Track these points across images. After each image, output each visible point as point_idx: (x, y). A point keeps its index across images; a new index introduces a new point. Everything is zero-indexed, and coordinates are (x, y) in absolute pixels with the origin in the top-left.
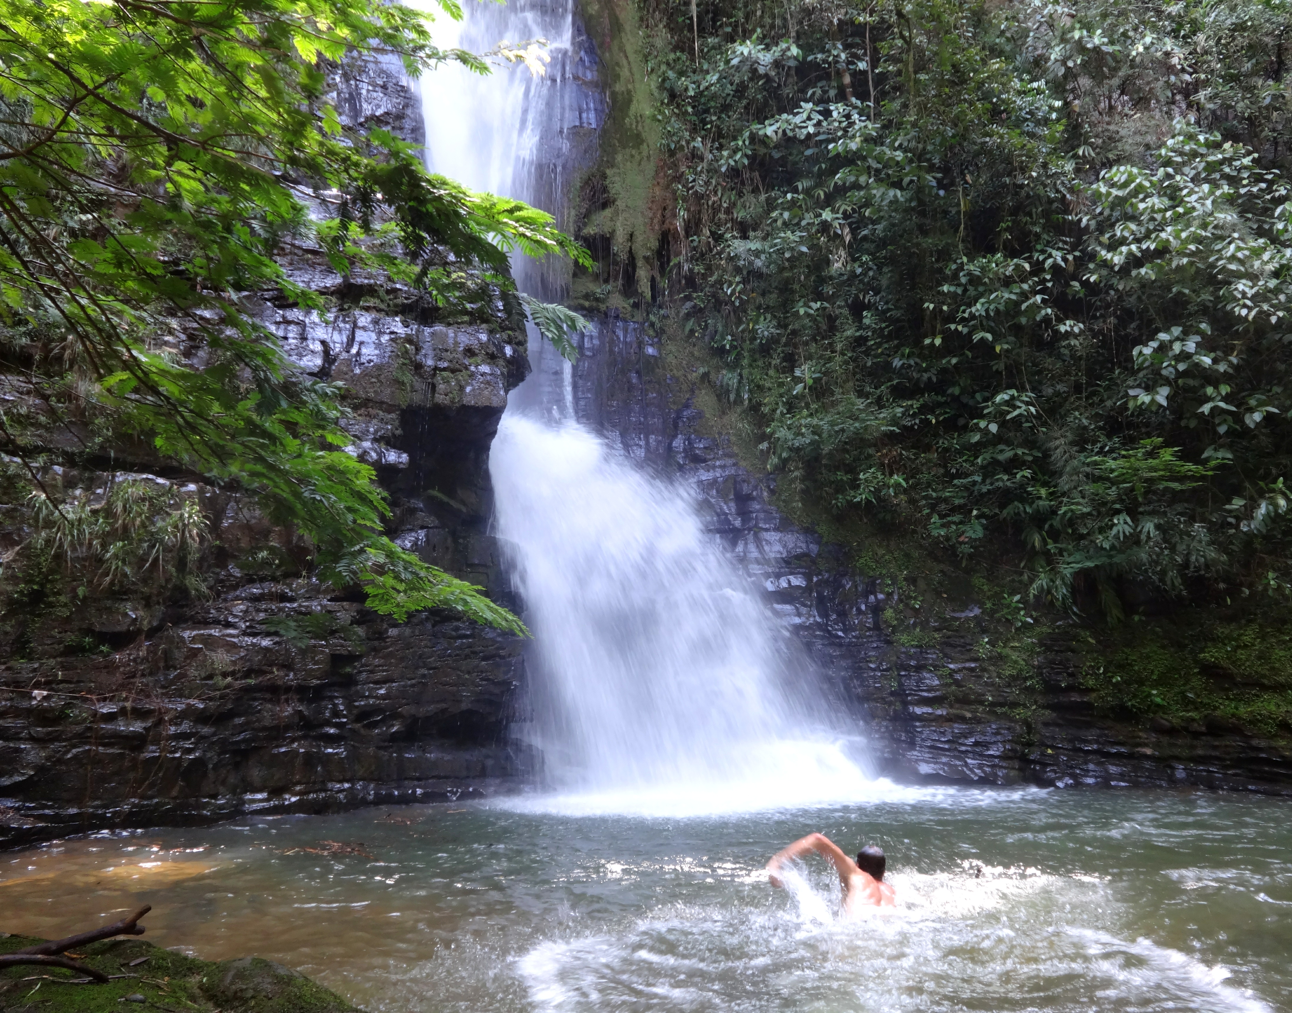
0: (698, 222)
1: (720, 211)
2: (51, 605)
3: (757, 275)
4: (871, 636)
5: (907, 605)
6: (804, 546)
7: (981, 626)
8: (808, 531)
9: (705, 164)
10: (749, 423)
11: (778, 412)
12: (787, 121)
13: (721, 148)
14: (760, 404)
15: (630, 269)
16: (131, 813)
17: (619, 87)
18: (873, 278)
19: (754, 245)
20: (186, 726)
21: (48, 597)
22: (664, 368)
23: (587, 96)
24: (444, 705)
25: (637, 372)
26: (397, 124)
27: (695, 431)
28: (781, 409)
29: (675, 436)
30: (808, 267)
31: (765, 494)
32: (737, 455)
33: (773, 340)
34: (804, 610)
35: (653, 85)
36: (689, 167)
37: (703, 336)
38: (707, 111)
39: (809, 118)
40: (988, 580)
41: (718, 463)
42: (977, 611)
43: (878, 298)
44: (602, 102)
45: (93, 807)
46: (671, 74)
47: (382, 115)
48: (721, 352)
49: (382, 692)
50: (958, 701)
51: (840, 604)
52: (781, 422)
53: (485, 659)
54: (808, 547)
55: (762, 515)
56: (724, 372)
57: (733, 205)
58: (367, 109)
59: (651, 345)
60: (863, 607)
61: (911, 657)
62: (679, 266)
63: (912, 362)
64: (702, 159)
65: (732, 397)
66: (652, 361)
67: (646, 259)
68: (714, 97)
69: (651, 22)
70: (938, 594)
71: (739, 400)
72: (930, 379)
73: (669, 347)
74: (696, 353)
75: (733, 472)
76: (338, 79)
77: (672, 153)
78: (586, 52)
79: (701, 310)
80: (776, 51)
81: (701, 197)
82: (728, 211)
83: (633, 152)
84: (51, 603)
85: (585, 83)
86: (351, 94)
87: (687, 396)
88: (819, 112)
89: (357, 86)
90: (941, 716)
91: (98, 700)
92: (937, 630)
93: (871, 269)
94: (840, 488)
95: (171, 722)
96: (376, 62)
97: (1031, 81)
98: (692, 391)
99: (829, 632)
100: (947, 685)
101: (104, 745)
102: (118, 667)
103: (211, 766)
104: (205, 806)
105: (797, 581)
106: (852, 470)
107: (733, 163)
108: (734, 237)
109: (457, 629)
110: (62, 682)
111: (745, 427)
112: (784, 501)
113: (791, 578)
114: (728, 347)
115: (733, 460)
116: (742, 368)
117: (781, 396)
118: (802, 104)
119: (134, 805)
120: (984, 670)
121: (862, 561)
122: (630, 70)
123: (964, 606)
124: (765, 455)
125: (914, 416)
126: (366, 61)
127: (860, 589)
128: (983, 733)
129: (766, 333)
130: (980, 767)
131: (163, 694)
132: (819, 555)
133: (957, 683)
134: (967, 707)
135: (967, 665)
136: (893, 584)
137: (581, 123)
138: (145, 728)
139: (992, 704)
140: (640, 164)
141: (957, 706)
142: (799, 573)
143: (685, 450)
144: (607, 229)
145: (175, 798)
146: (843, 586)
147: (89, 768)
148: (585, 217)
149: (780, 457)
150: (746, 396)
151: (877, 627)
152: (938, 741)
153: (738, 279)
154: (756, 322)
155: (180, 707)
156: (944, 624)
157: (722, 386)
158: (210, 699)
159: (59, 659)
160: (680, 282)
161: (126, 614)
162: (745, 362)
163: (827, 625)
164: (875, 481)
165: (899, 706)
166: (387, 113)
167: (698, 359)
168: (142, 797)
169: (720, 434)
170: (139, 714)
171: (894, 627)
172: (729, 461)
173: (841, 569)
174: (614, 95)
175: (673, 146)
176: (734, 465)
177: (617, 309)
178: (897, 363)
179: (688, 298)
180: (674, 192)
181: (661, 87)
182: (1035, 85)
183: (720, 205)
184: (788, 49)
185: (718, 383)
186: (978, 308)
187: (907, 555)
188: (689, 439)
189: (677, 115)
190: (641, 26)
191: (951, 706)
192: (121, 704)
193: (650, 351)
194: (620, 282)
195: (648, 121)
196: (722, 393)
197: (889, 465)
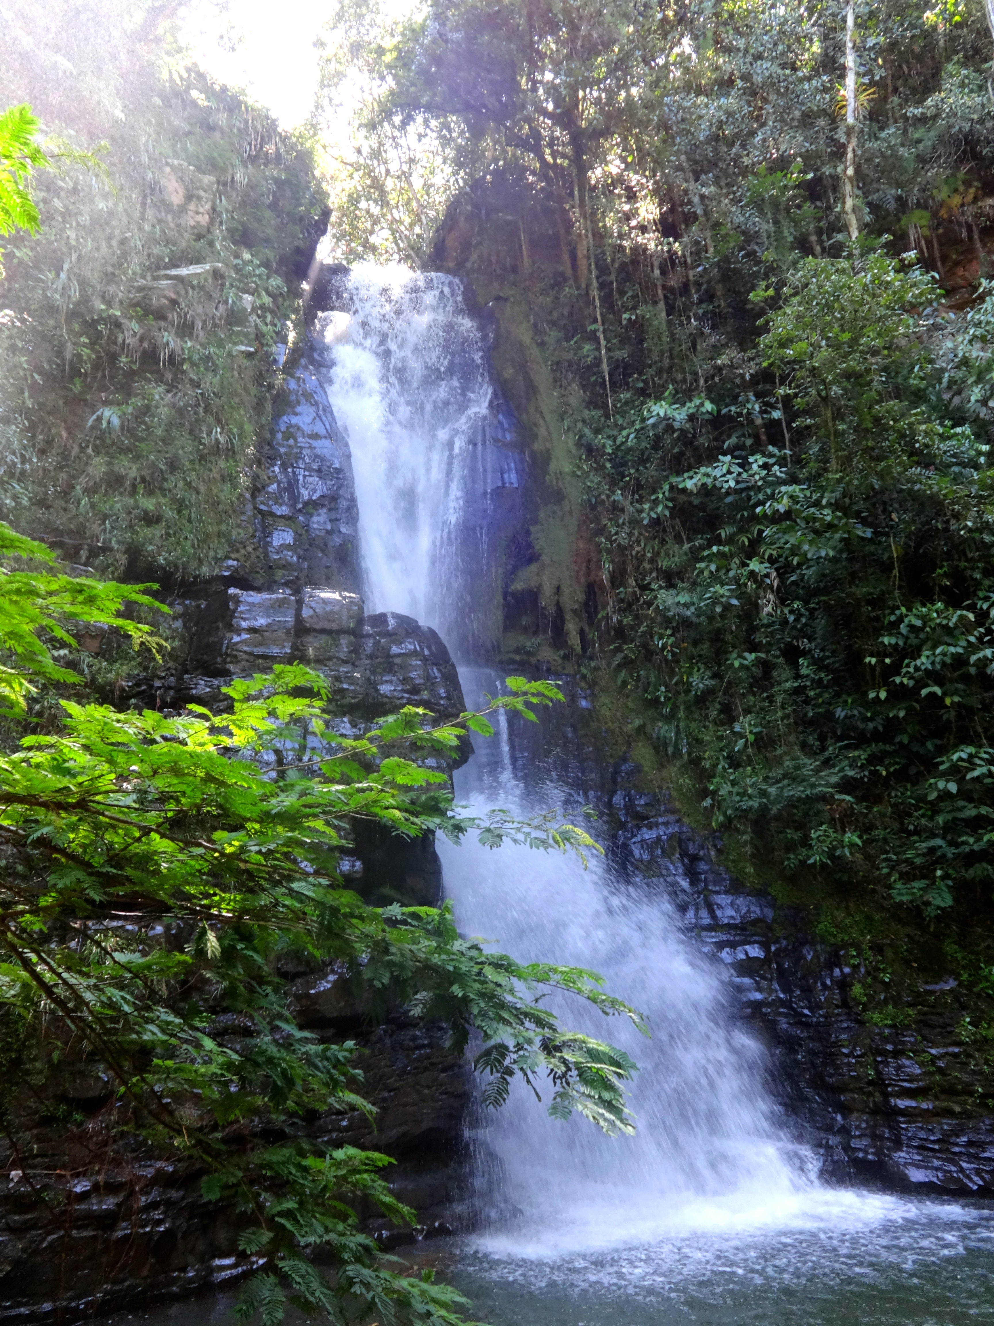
0: (623, 573)
1: (644, 560)
2: (27, 1073)
3: (686, 623)
4: (839, 1015)
5: (875, 979)
6: (757, 910)
7: (959, 1002)
8: (760, 893)
9: (626, 516)
10: (690, 778)
11: (720, 767)
12: (708, 475)
13: (640, 501)
14: (699, 759)
15: (559, 622)
16: (104, 1302)
17: (537, 446)
18: (805, 625)
19: (683, 598)
20: (155, 1195)
21: (25, 1064)
22: (598, 721)
23: (507, 457)
24: (405, 1128)
25: (572, 726)
26: (333, 505)
27: (635, 785)
28: (723, 764)
29: (614, 792)
30: (738, 617)
31: (713, 853)
32: (678, 811)
33: (710, 692)
34: (764, 984)
35: (571, 443)
36: (611, 519)
37: (636, 687)
38: (624, 464)
39: (729, 472)
40: (960, 946)
41: (661, 820)
42: (951, 984)
43: (813, 645)
44: (522, 460)
45: (67, 1299)
46: (587, 431)
47: (318, 499)
48: (655, 703)
49: (345, 1123)
50: (944, 1091)
51: (803, 977)
52: (723, 777)
53: (444, 1070)
54: (762, 911)
55: (711, 877)
56: (660, 724)
57: (657, 554)
58: (305, 494)
59: (585, 698)
60: (828, 982)
61: (886, 1040)
62: (608, 618)
63: (856, 712)
64: (623, 510)
65: (670, 750)
66: (586, 713)
67: (574, 611)
68: (630, 450)
69: (564, 382)
70: (907, 963)
71: (677, 754)
72: (875, 728)
73: (603, 699)
74: (630, 705)
75: (677, 829)
76: (277, 469)
77: (593, 508)
78: (504, 415)
79: (632, 662)
80: (690, 407)
81: (625, 548)
82: (652, 561)
83: (556, 508)
84: (28, 1070)
85: (506, 445)
86: (289, 482)
87: (624, 749)
88: (738, 464)
89: (294, 472)
90: (927, 1110)
91: (72, 1175)
92: (911, 1005)
93: (802, 615)
94: (790, 847)
95: (144, 1192)
96: (311, 448)
97: (953, 427)
98: (629, 744)
99: (793, 1009)
100: (931, 1074)
101: (78, 1228)
102: (91, 1137)
103: (180, 1235)
104: (174, 1281)
105: (755, 951)
106: (802, 826)
107: (654, 516)
108: (661, 587)
109: (414, 1038)
110: (37, 1156)
111: (686, 781)
112: (733, 861)
113: (747, 947)
114: (662, 699)
115: (676, 817)
116: (679, 720)
117: (721, 750)
118: (721, 457)
119: (106, 1293)
120: (969, 1056)
121: (820, 926)
122: (547, 428)
123: (938, 977)
124: (708, 813)
125: (862, 767)
126: (301, 448)
127: (822, 959)
128: (976, 1130)
129: (701, 686)
130: (978, 1172)
131: (133, 1158)
132: (774, 920)
133: (940, 1071)
134: (954, 1099)
135: (950, 1049)
136: (858, 955)
137: (504, 483)
138: (117, 1205)
139: (982, 1096)
140: (562, 519)
141: (943, 1097)
142: (755, 942)
143: (626, 806)
144: (533, 583)
145: (145, 1278)
146: (804, 957)
147: (64, 1255)
148: (511, 575)
149: (725, 814)
150: (684, 751)
151: (845, 1004)
152: (927, 1140)
153: (668, 632)
154: (690, 674)
155: (149, 1172)
156: (918, 999)
157: (658, 738)
158: (180, 1160)
159: (35, 1131)
160: (609, 633)
161: (99, 1077)
162: (681, 714)
163: (791, 1001)
164: (829, 840)
165: (878, 1098)
166: (322, 497)
167: (632, 710)
168: (114, 1283)
169: (660, 788)
170: (111, 1188)
171: (863, 1004)
172: (672, 818)
173: (800, 935)
174: (533, 454)
175: (594, 501)
176: (678, 821)
177: (548, 662)
178: (840, 713)
179: (619, 649)
180: (598, 545)
181: (579, 444)
182: (959, 430)
183: (644, 555)
184: (702, 404)
185: (654, 735)
186: (924, 661)
187: (869, 918)
188: (629, 795)
189: (596, 469)
190: (555, 387)
191: (937, 1098)
192: (93, 1178)
193: (584, 703)
194: (550, 634)
195: (568, 478)
196: (659, 746)
197: (841, 820)
